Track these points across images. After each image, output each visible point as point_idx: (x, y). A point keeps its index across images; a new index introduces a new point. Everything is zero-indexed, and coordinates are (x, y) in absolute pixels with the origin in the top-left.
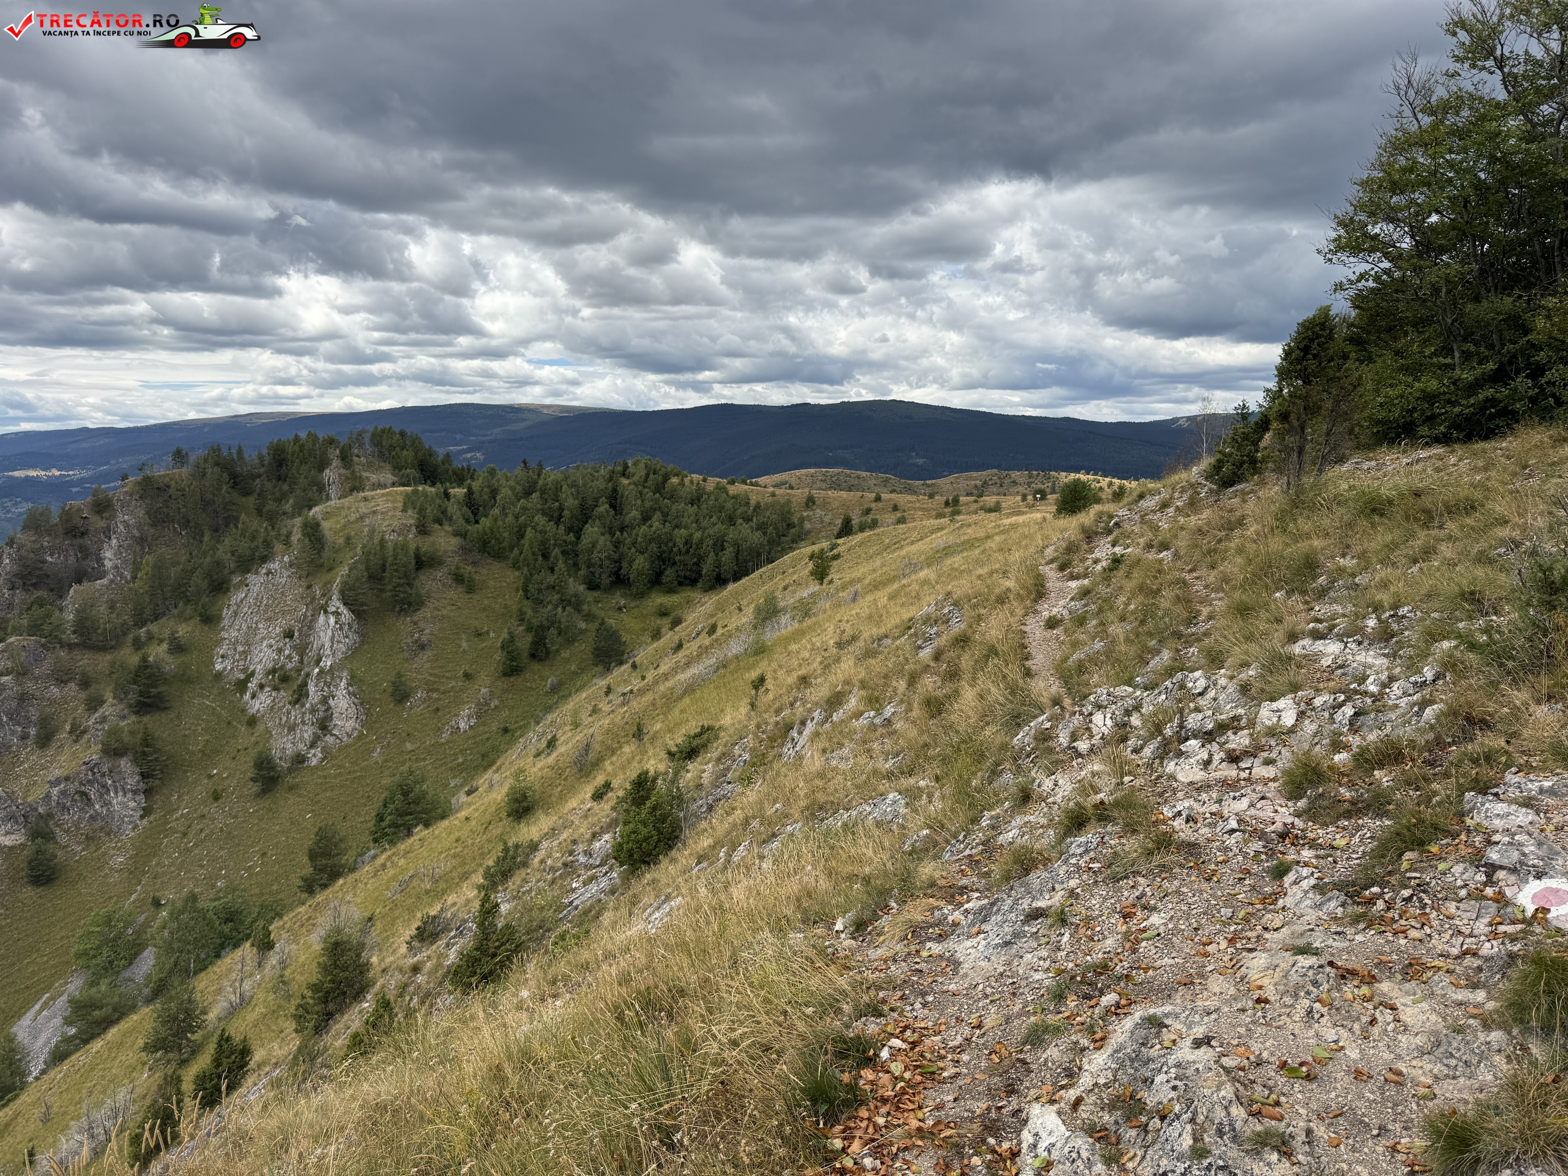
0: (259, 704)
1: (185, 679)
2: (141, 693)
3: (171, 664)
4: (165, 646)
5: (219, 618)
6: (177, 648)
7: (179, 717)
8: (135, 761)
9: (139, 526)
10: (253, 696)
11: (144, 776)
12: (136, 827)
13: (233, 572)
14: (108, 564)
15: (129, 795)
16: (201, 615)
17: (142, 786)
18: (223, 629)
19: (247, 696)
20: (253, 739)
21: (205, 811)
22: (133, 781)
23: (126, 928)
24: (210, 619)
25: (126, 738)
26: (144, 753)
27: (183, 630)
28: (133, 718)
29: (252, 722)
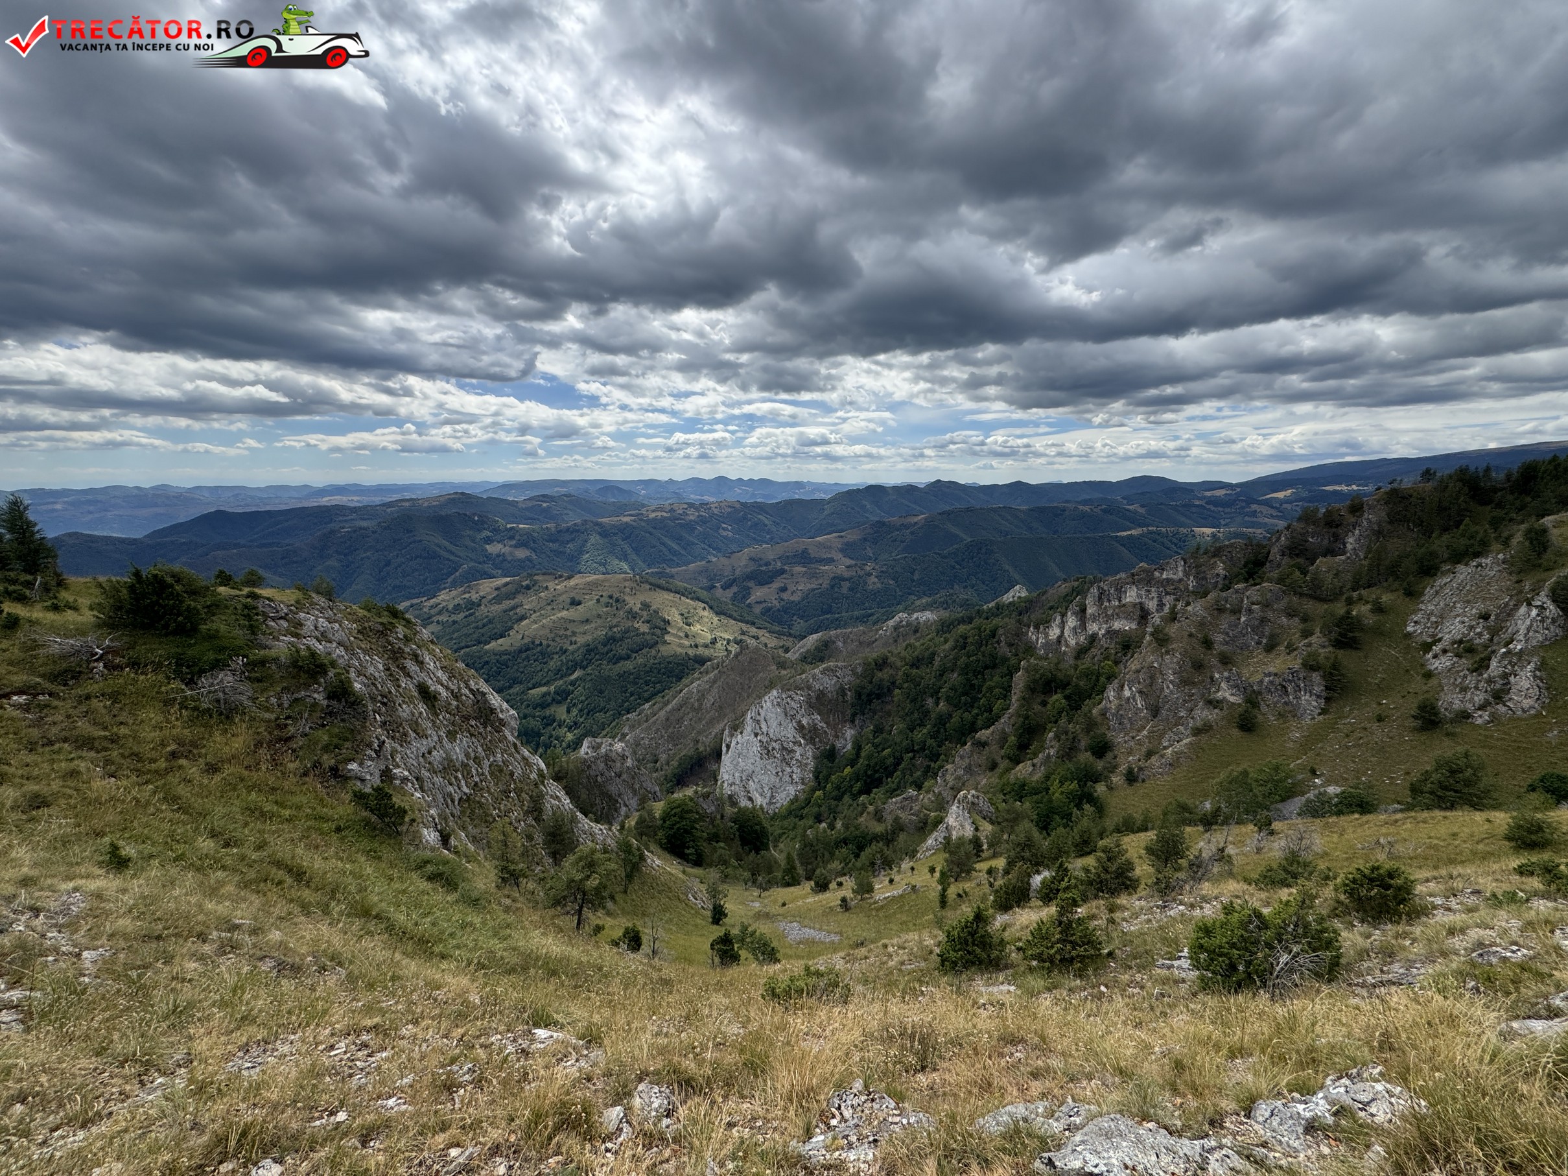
0: (1439, 664)
1: (1378, 632)
2: (1340, 634)
3: (1370, 620)
4: (1369, 606)
5: (1422, 594)
6: (1379, 609)
7: (1366, 657)
8: (1324, 677)
9: (1379, 523)
10: (1435, 657)
11: (1327, 688)
12: (1314, 718)
13: (1445, 562)
14: (1349, 547)
15: (1314, 697)
16: (1405, 589)
17: (1324, 694)
18: (1422, 602)
19: (1430, 655)
20: (1425, 688)
21: (1368, 726)
22: (1318, 689)
23: (1287, 778)
24: (1413, 594)
25: (1321, 659)
26: (1331, 674)
27: (1386, 598)
28: (1331, 649)
29: (1429, 675)
